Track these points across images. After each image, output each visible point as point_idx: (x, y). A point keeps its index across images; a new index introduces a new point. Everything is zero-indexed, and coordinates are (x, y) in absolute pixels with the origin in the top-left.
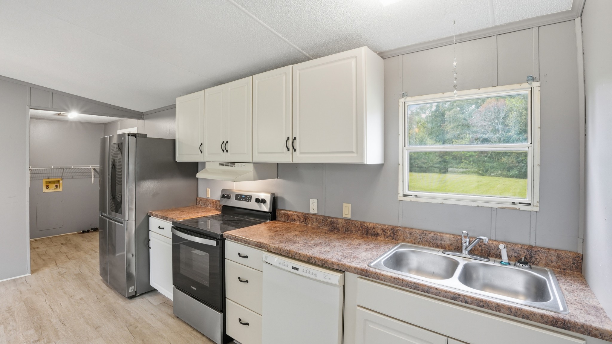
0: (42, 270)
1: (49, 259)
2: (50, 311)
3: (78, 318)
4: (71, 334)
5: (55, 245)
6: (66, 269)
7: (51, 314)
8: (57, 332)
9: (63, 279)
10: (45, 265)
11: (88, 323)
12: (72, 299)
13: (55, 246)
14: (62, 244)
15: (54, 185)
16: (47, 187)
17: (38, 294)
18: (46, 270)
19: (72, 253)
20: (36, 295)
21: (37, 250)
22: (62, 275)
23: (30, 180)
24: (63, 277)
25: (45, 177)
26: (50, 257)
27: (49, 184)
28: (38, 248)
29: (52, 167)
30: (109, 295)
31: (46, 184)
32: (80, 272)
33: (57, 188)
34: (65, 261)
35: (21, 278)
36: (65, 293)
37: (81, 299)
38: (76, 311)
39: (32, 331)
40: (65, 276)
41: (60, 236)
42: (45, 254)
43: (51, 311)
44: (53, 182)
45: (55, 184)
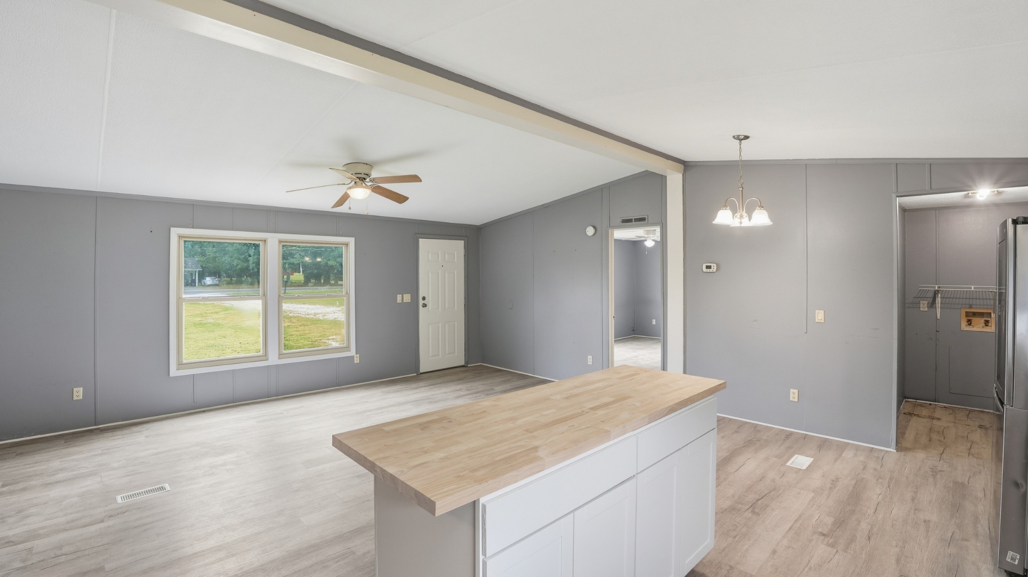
0: (917, 452)
1: (940, 441)
2: (871, 511)
3: (894, 543)
4: (864, 556)
5: (968, 424)
6: (950, 467)
7: (869, 515)
8: (852, 540)
9: (931, 480)
10: (925, 448)
11: (898, 561)
12: (915, 513)
13: (966, 425)
14: (981, 427)
15: (982, 320)
16: (969, 322)
17: (880, 480)
18: (921, 455)
19: (984, 446)
20: (877, 480)
21: (935, 422)
22: (934, 472)
23: (941, 308)
24: (934, 476)
25: (965, 304)
26: (942, 439)
27: (973, 317)
28: (939, 419)
29: (973, 288)
30: (978, 544)
31: (967, 316)
32: (966, 483)
33: (987, 326)
34: (960, 454)
35: (881, 450)
36: (913, 499)
37: (925, 521)
38: (901, 533)
39: (829, 520)
40: (938, 476)
41: (989, 412)
42: (941, 432)
43: (873, 511)
44: (981, 315)
45: (983, 317)
